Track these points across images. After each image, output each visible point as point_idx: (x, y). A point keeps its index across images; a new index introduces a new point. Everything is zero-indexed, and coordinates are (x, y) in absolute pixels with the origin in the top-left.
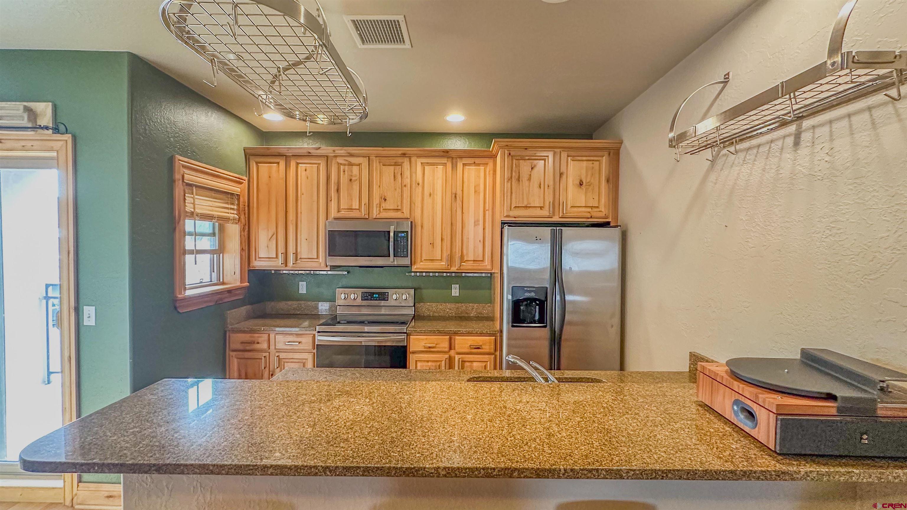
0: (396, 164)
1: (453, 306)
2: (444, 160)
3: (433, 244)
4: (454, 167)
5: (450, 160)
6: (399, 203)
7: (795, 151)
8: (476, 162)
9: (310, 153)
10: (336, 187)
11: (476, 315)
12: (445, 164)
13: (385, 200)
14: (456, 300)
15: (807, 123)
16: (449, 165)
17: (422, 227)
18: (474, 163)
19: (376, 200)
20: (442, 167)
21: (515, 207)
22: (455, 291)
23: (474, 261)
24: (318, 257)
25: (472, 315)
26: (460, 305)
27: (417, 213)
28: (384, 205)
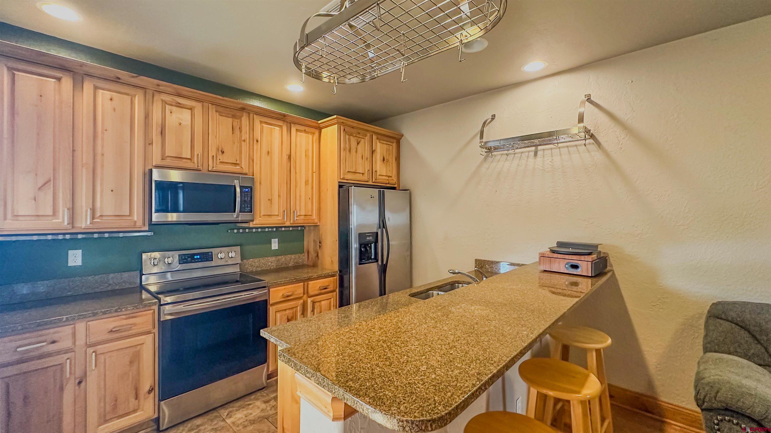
0: (234, 117)
1: (274, 259)
2: (280, 123)
3: (271, 200)
4: (289, 130)
5: (285, 123)
6: (238, 158)
7: (535, 158)
8: (306, 130)
9: (119, 79)
10: (160, 129)
11: (293, 265)
12: (281, 127)
13: (223, 152)
14: (276, 253)
15: (539, 148)
16: (285, 128)
17: (260, 183)
18: (305, 130)
19: (213, 152)
20: (278, 128)
21: (348, 172)
22: (275, 245)
23: (305, 215)
24: (131, 214)
25: (290, 265)
26: (280, 257)
27: (256, 169)
28: (221, 158)
